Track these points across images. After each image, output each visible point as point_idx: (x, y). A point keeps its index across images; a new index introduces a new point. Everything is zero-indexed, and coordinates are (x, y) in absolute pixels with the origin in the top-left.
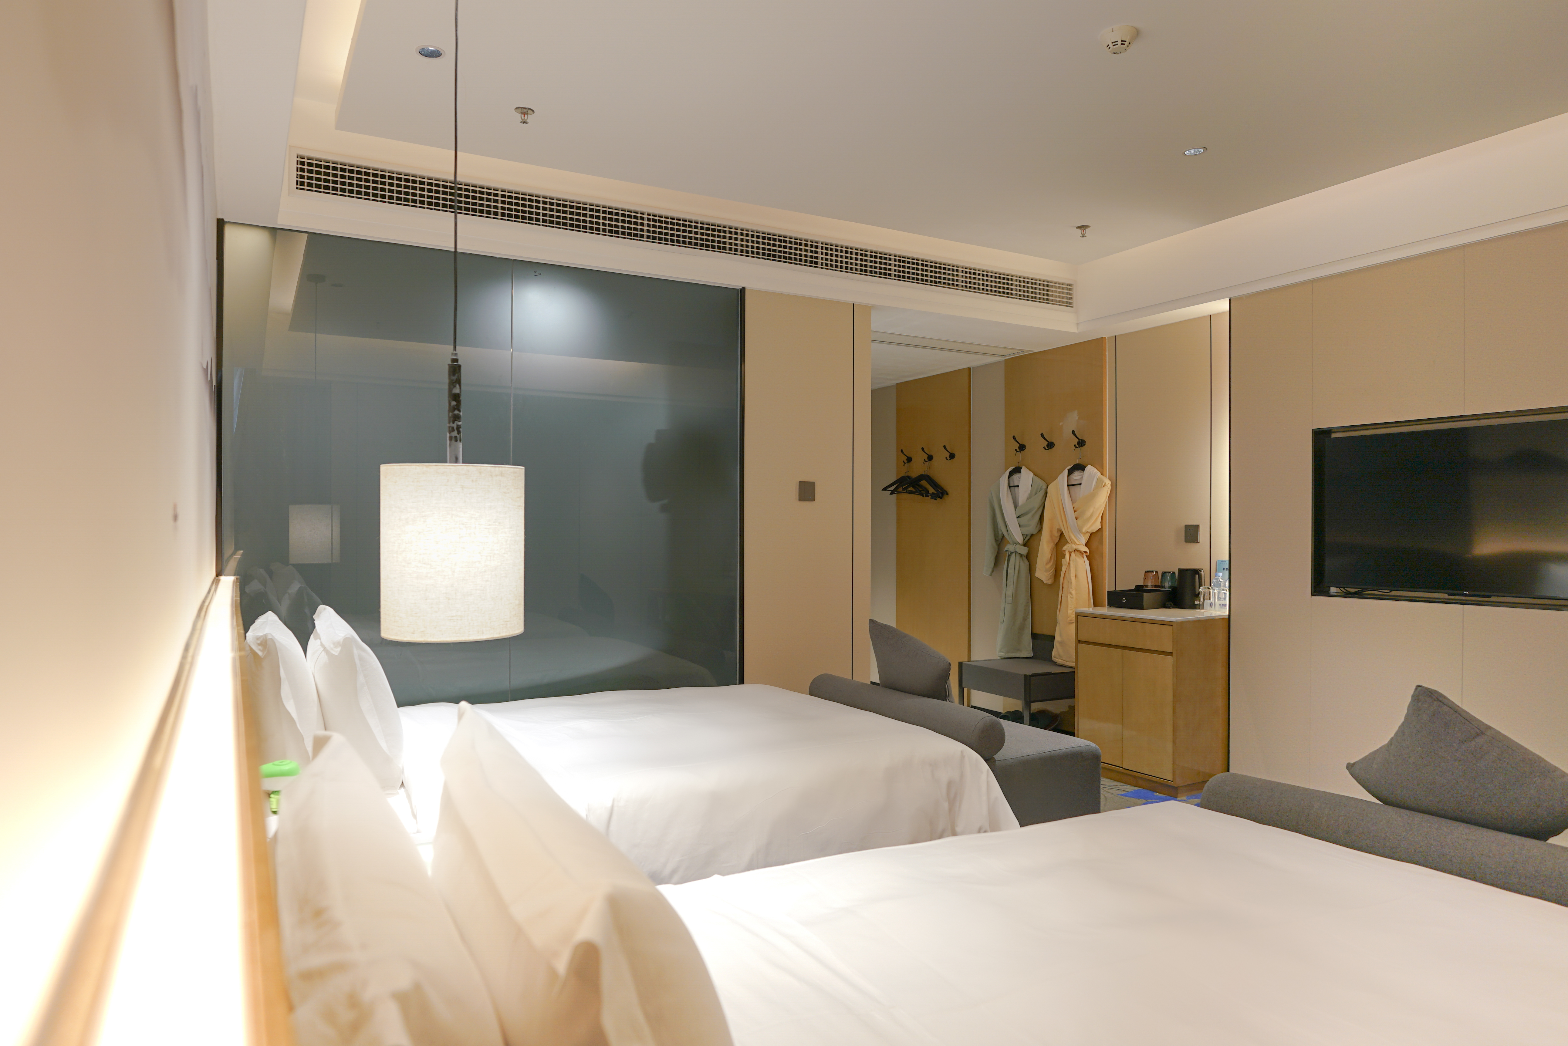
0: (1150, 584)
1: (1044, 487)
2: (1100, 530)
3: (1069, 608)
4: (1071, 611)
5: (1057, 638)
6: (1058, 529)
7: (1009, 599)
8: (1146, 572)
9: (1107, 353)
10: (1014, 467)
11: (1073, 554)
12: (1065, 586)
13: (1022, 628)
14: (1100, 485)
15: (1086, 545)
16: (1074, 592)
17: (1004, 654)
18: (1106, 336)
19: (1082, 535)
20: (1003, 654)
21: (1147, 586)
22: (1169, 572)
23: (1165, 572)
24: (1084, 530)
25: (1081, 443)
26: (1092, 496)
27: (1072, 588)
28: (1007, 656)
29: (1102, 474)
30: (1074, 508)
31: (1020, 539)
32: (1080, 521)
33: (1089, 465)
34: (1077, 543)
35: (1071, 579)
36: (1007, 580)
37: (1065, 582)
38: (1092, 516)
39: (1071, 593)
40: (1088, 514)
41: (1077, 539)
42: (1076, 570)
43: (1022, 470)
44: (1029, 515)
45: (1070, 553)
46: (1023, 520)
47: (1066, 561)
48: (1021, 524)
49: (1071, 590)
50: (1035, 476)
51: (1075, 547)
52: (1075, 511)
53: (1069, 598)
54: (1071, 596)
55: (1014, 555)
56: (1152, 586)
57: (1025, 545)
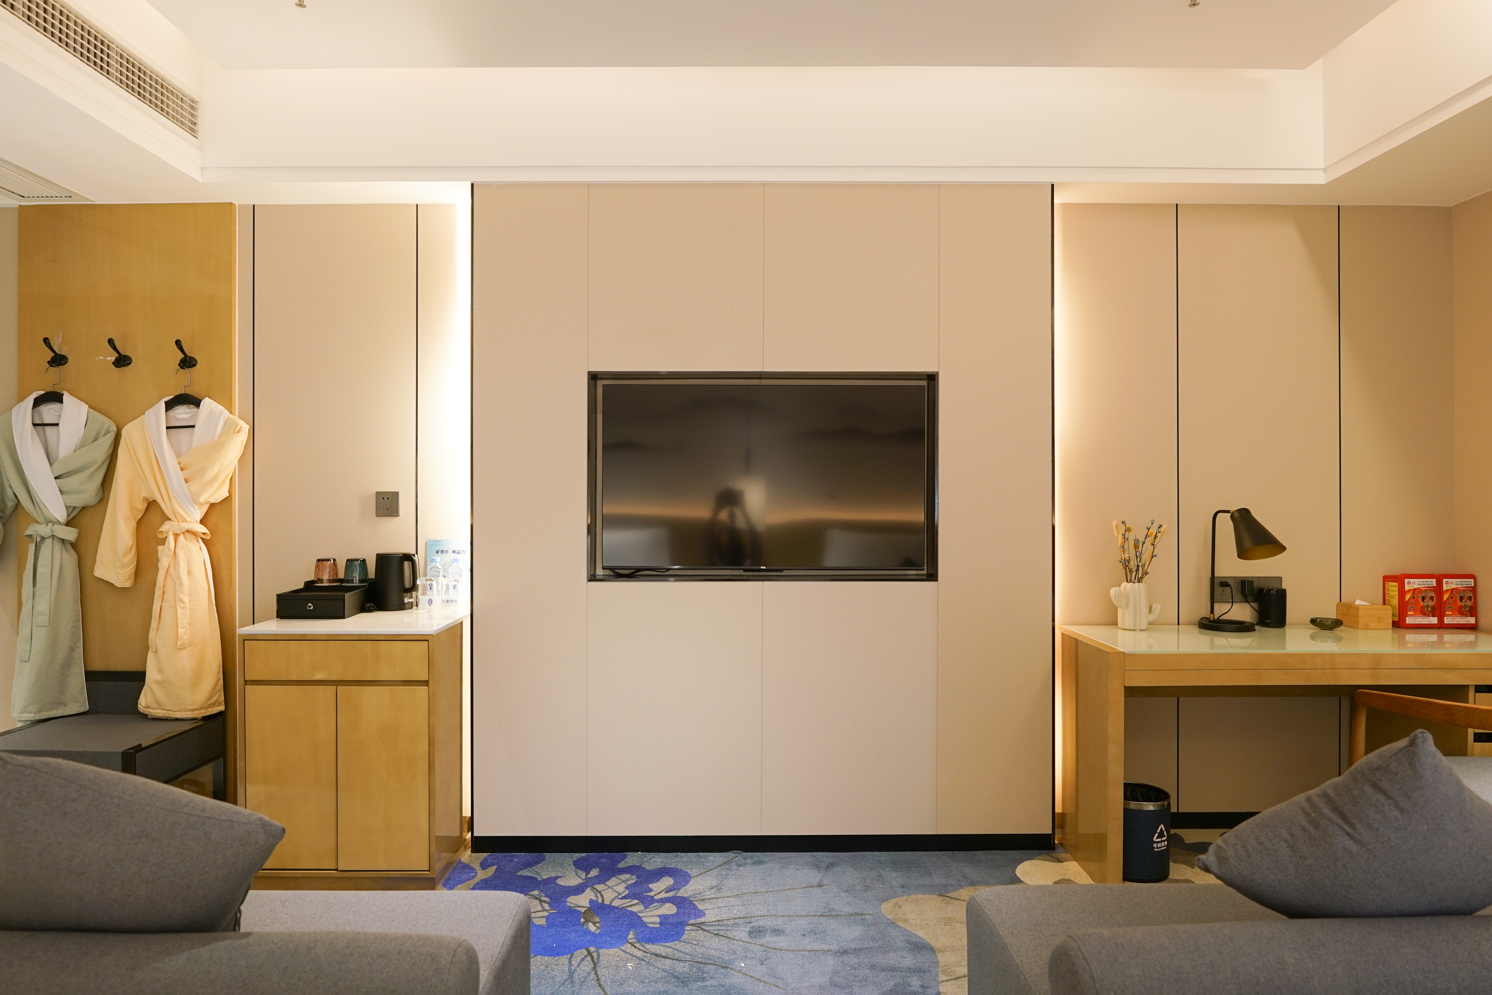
0: (326, 577)
1: (114, 428)
2: (227, 500)
3: (179, 625)
4: (184, 630)
5: (152, 675)
6: (144, 498)
7: (44, 619)
8: (318, 560)
9: (237, 229)
10: (43, 392)
11: (181, 538)
12: (169, 590)
13: (67, 664)
14: (230, 429)
15: (202, 522)
16: (186, 599)
17: (32, 715)
18: (236, 203)
19: (196, 507)
20: (30, 716)
21: (321, 581)
22: (357, 560)
23: (353, 560)
24: (202, 500)
25: (188, 362)
26: (218, 446)
27: (183, 593)
28: (38, 717)
29: (231, 413)
30: (179, 463)
31: (61, 515)
32: (194, 486)
33: (207, 398)
34: (188, 519)
35: (180, 578)
36: (34, 585)
37: (169, 582)
38: (216, 477)
39: (182, 601)
40: (210, 474)
41: (187, 513)
42: (189, 563)
43: (64, 397)
44: (85, 475)
45: (176, 536)
46: (69, 483)
47: (169, 549)
48: (63, 489)
49: (181, 595)
50: (91, 410)
51: (186, 526)
52: (182, 469)
53: (178, 609)
54: (182, 605)
55: (49, 542)
56: (330, 581)
57: (68, 524)
